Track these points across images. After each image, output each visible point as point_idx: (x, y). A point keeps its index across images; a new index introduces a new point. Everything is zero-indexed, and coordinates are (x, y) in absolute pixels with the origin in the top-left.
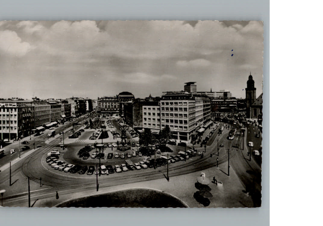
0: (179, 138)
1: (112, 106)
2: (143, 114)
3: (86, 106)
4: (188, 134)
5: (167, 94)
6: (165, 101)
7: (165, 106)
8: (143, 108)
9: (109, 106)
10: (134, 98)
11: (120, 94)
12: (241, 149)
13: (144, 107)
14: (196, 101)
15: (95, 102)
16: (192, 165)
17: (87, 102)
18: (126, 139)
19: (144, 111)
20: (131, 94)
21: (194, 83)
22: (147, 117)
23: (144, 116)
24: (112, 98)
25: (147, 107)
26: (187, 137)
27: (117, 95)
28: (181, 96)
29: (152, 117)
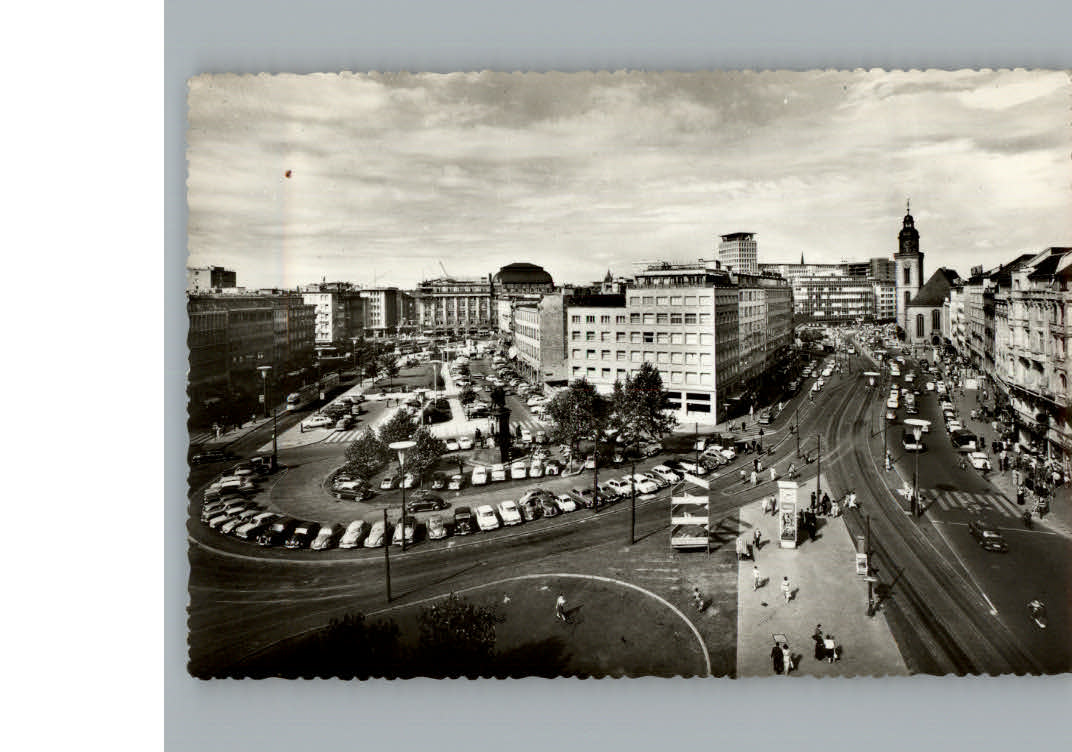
0: (684, 409)
1: (473, 311)
2: (571, 336)
4: (713, 397)
5: (649, 270)
6: (641, 293)
7: (643, 308)
8: (570, 318)
11: (505, 270)
13: (572, 312)
14: (742, 293)
17: (382, 297)
19: (572, 326)
21: (749, 237)
22: (583, 345)
23: (572, 344)
24: (473, 284)
25: (584, 312)
26: (709, 406)
27: (490, 275)
28: (690, 277)
29: (596, 344)
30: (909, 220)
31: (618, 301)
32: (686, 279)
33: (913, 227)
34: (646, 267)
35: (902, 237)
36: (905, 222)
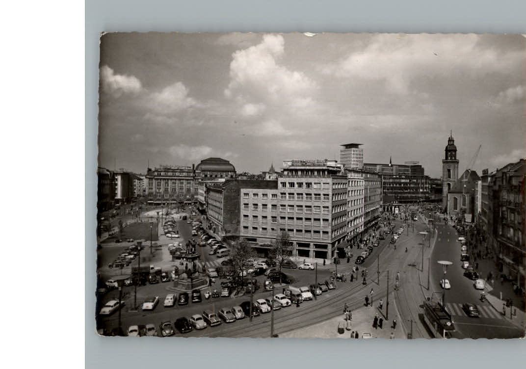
0: (312, 254)
1: (181, 189)
2: (242, 206)
3: (116, 189)
4: (330, 246)
5: (293, 165)
6: (287, 180)
7: (288, 189)
8: (242, 194)
9: (174, 190)
10: (235, 172)
11: (203, 162)
12: (419, 270)
13: (243, 191)
14: (349, 181)
15: (140, 179)
16: (328, 305)
17: (119, 178)
18: (197, 262)
19: (243, 200)
20: (227, 163)
21: (360, 146)
22: (250, 212)
23: (243, 212)
24: (182, 171)
25: (251, 191)
26: (326, 252)
27: (194, 165)
28: (318, 171)
29: (260, 212)
30: (451, 140)
31: (274, 185)
32: (316, 173)
33: (453, 144)
34: (290, 164)
35: (447, 150)
36: (449, 141)
